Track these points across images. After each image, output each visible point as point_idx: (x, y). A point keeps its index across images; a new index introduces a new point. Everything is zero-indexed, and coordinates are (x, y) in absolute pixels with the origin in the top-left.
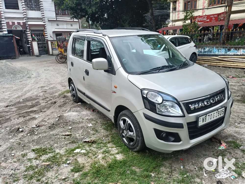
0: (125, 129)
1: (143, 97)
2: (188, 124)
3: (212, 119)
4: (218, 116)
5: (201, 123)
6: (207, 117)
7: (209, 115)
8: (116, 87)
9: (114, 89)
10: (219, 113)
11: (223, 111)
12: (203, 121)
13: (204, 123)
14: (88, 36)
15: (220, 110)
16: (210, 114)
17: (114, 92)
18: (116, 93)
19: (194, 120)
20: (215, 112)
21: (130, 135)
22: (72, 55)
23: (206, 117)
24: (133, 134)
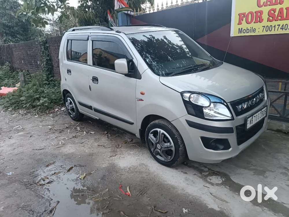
0: (158, 143)
1: (185, 102)
2: (237, 127)
3: (258, 121)
4: (262, 116)
5: (249, 126)
6: (254, 118)
7: (255, 117)
8: (142, 94)
9: (141, 97)
10: (262, 114)
11: (265, 111)
12: (250, 123)
13: (252, 125)
14: (91, 34)
15: (263, 110)
16: (255, 115)
17: (140, 100)
18: (143, 100)
19: (242, 122)
20: (259, 112)
21: (166, 147)
22: (67, 61)
23: (252, 118)
24: (170, 145)
